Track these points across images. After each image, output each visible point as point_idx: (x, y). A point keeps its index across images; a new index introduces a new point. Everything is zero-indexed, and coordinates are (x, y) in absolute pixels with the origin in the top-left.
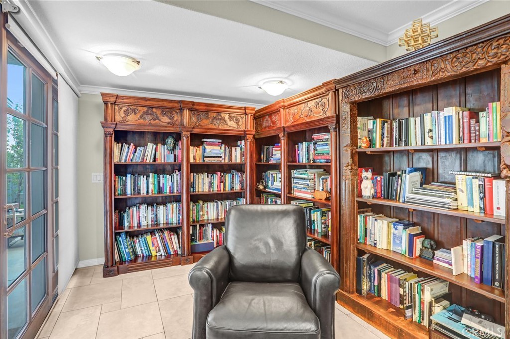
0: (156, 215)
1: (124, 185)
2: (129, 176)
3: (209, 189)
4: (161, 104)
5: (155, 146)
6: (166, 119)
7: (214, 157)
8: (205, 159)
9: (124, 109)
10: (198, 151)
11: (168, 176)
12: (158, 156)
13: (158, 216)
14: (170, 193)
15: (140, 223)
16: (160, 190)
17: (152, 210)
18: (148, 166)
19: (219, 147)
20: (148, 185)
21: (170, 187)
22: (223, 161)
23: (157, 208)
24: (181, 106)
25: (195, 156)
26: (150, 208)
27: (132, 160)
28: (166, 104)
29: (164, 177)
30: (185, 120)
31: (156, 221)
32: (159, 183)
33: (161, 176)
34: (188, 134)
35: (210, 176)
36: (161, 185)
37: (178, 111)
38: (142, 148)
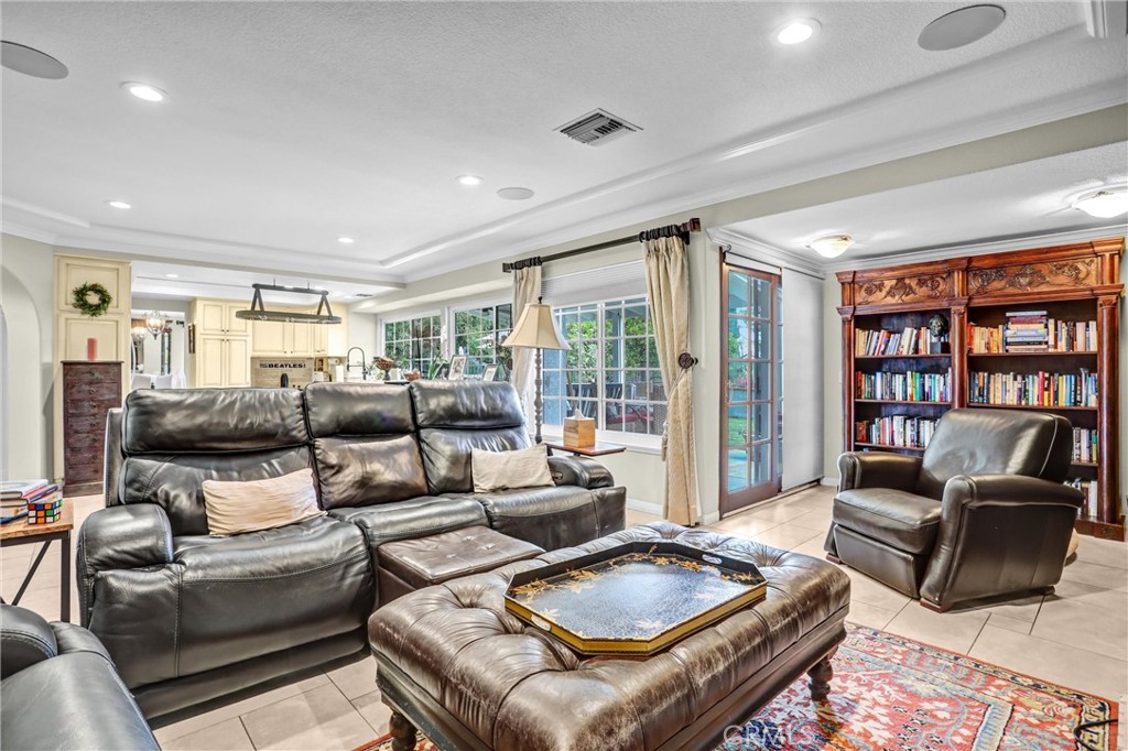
0: (918, 433)
1: (873, 385)
2: (879, 374)
3: (1020, 398)
4: (915, 270)
5: (915, 332)
6: (923, 291)
7: (1028, 343)
8: (1007, 347)
9: (865, 286)
10: (995, 334)
11: (937, 376)
12: (921, 346)
13: (921, 434)
14: (941, 399)
15: (893, 440)
16: (925, 396)
17: (912, 425)
18: (911, 361)
19: (1042, 325)
20: (904, 387)
21: (941, 394)
22: (1051, 350)
23: (918, 423)
24: (950, 266)
25: (988, 343)
26: (909, 422)
27: (883, 353)
28: (922, 269)
29: (930, 377)
30: (956, 289)
31: (918, 442)
32: (923, 385)
33: (927, 376)
34: (962, 309)
35: (1019, 378)
36: (927, 389)
37: (944, 276)
38: (898, 336)
